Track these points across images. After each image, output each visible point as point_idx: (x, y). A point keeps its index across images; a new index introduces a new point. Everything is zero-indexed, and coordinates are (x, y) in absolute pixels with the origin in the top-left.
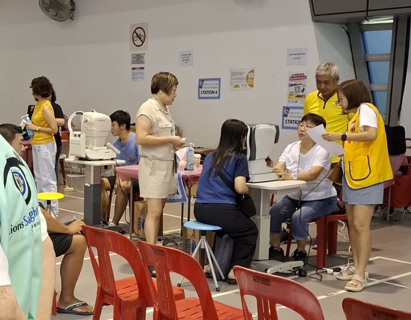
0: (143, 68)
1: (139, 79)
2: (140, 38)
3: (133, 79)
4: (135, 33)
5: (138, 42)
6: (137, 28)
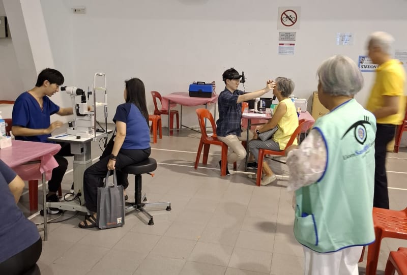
0: (294, 45)
1: (288, 53)
2: (290, 19)
3: (280, 53)
4: (284, 15)
5: (289, 22)
6: (287, 11)
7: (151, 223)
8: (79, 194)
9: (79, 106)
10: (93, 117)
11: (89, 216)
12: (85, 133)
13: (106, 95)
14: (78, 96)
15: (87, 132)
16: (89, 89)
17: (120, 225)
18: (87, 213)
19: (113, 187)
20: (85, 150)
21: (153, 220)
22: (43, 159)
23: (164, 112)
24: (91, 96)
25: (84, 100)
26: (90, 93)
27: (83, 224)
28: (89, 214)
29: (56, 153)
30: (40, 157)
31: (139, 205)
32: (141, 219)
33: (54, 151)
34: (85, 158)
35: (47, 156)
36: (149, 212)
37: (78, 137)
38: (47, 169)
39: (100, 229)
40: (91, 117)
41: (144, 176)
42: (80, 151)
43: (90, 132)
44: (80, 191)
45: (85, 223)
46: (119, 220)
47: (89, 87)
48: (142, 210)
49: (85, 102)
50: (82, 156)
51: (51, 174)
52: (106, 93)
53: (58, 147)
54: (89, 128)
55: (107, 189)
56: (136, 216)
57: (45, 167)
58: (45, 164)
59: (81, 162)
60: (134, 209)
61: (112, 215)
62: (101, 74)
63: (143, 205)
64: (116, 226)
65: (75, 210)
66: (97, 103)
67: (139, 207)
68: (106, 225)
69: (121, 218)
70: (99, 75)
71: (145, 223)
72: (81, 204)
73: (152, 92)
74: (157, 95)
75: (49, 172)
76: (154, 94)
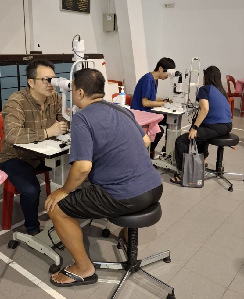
7: (230, 189)
8: (170, 156)
9: (177, 85)
10: (187, 95)
11: (178, 175)
12: (179, 107)
13: (199, 76)
14: (176, 77)
15: (181, 107)
16: (186, 71)
17: (200, 186)
18: (176, 171)
19: (195, 154)
20: (177, 121)
21: (233, 187)
22: (151, 125)
23: (236, 95)
24: (188, 77)
25: (180, 80)
26: (187, 75)
27: (173, 179)
28: (178, 173)
29: (160, 121)
30: (149, 124)
31: (219, 172)
32: (221, 184)
33: (159, 120)
34: (177, 127)
35: (154, 123)
36: (229, 180)
37: (174, 111)
38: (153, 133)
39: (183, 186)
40: (185, 95)
41: (226, 149)
42: (174, 122)
43: (183, 107)
44: (170, 153)
45: (176, 179)
46: (199, 182)
47: (186, 70)
48: (222, 178)
49: (181, 82)
50: (175, 126)
51: (155, 137)
52: (198, 75)
53: (162, 117)
54: (183, 104)
55: (191, 156)
56: (216, 181)
57: (151, 131)
58: (151, 129)
59: (173, 131)
60: (215, 175)
61: (194, 177)
62: (197, 58)
63: (223, 173)
64: (197, 186)
65: (167, 168)
66: (191, 84)
67: (219, 174)
68: (189, 184)
69: (201, 181)
70: (195, 59)
71: (225, 189)
72: (171, 164)
73: (227, 76)
74: (231, 79)
75: (153, 135)
76: (228, 78)
